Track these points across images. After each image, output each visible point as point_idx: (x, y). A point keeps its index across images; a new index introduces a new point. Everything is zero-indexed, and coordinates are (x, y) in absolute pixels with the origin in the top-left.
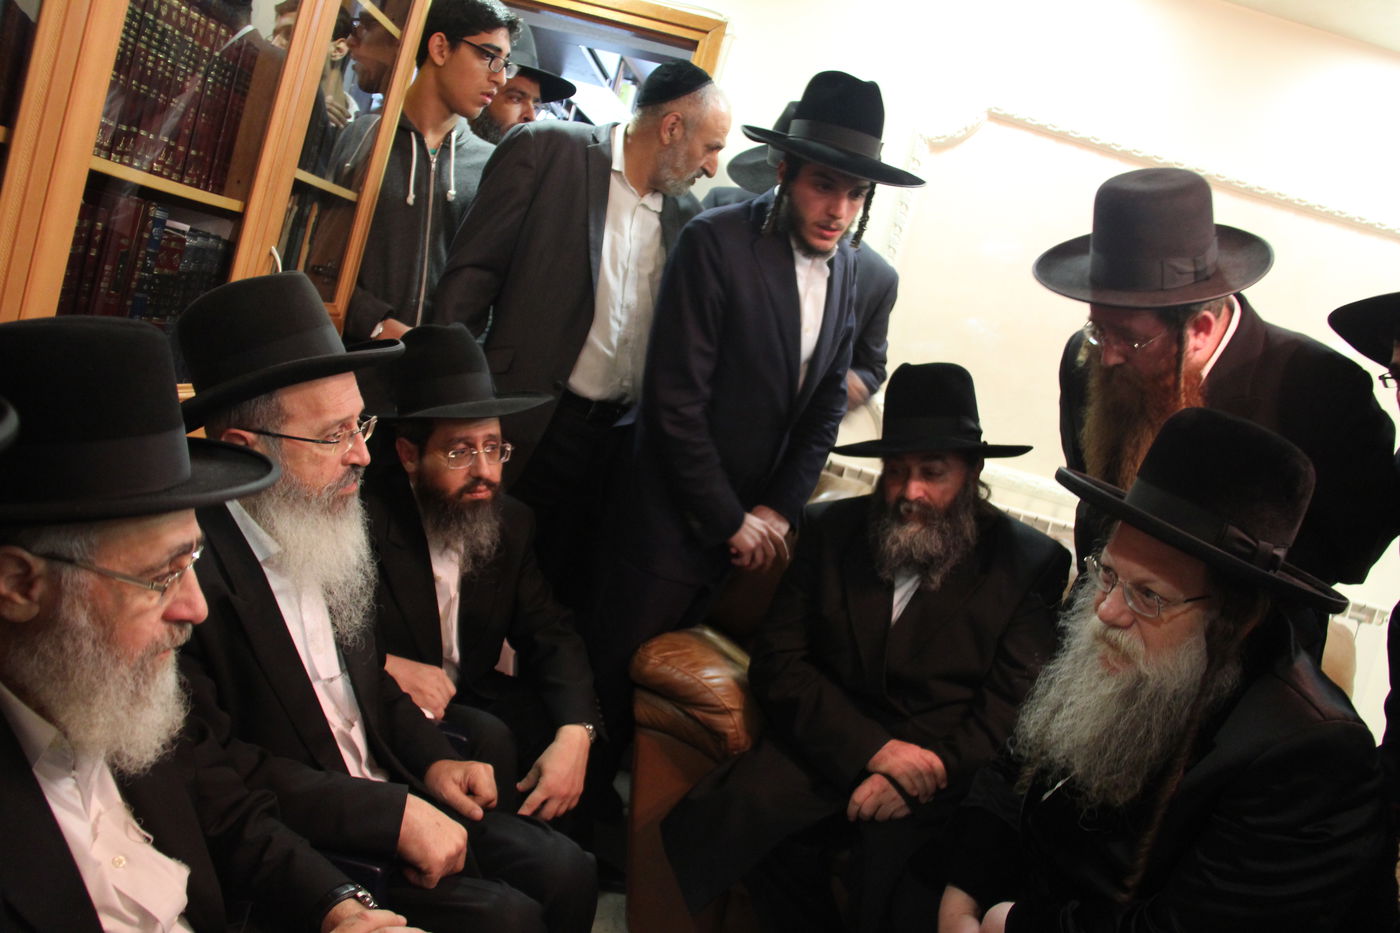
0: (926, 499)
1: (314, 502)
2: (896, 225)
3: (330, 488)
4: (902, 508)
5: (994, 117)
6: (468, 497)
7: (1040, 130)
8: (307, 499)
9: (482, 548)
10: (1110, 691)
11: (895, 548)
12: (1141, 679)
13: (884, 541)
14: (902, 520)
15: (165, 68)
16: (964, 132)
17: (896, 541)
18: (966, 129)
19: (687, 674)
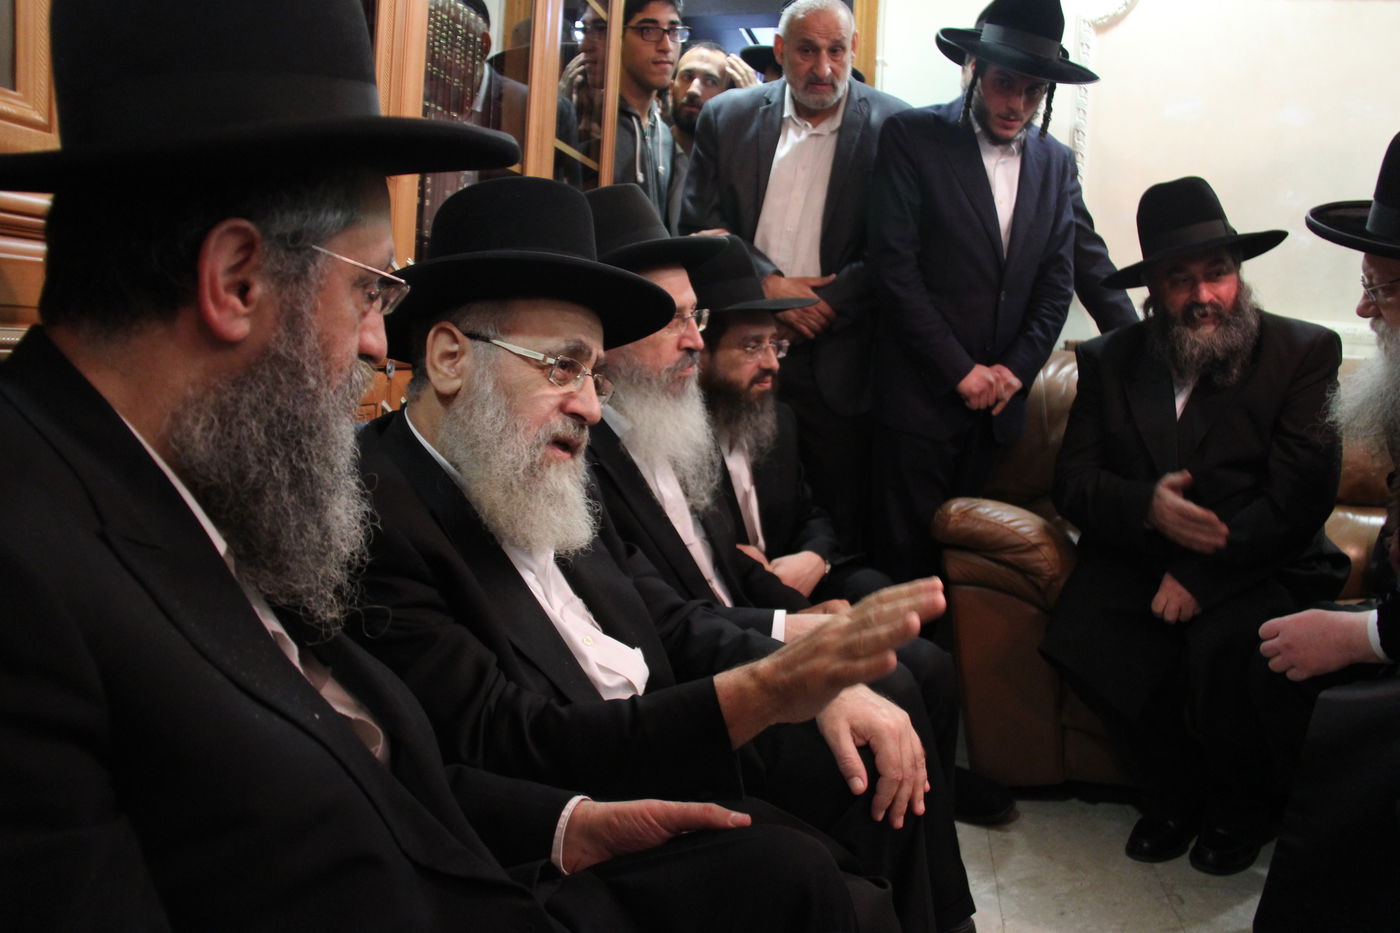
0: (1216, 300)
1: (655, 383)
2: (1079, 110)
3: (669, 370)
4: (1197, 313)
6: (755, 389)
8: (648, 380)
11: (1196, 352)
14: (1195, 325)
15: (440, 47)
17: (1194, 344)
19: (988, 522)
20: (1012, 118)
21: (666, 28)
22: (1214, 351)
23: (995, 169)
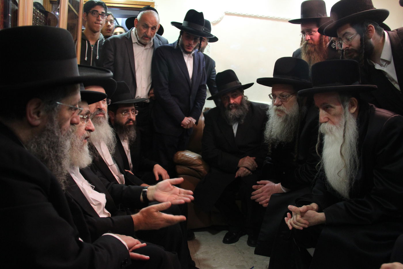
0: (235, 103)
4: (230, 106)
5: (227, 14)
6: (128, 124)
7: (239, 15)
9: (132, 138)
10: (281, 120)
11: (231, 116)
12: (287, 115)
13: (228, 116)
14: (231, 109)
16: (220, 19)
17: (231, 115)
18: (220, 18)
19: (188, 158)
20: (190, 46)
21: (100, 13)
22: (236, 116)
23: (187, 62)
